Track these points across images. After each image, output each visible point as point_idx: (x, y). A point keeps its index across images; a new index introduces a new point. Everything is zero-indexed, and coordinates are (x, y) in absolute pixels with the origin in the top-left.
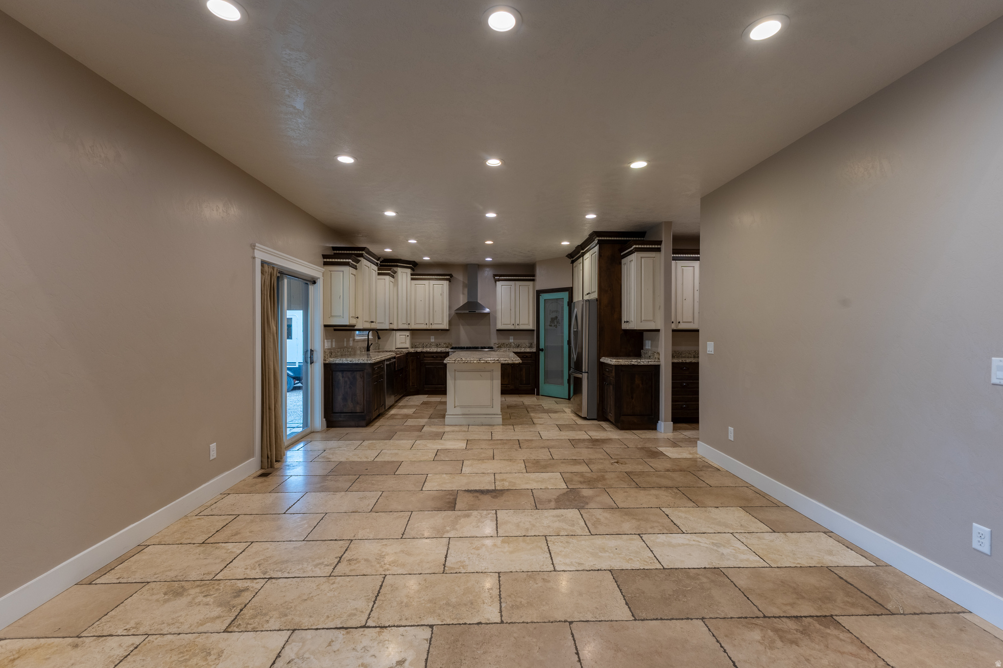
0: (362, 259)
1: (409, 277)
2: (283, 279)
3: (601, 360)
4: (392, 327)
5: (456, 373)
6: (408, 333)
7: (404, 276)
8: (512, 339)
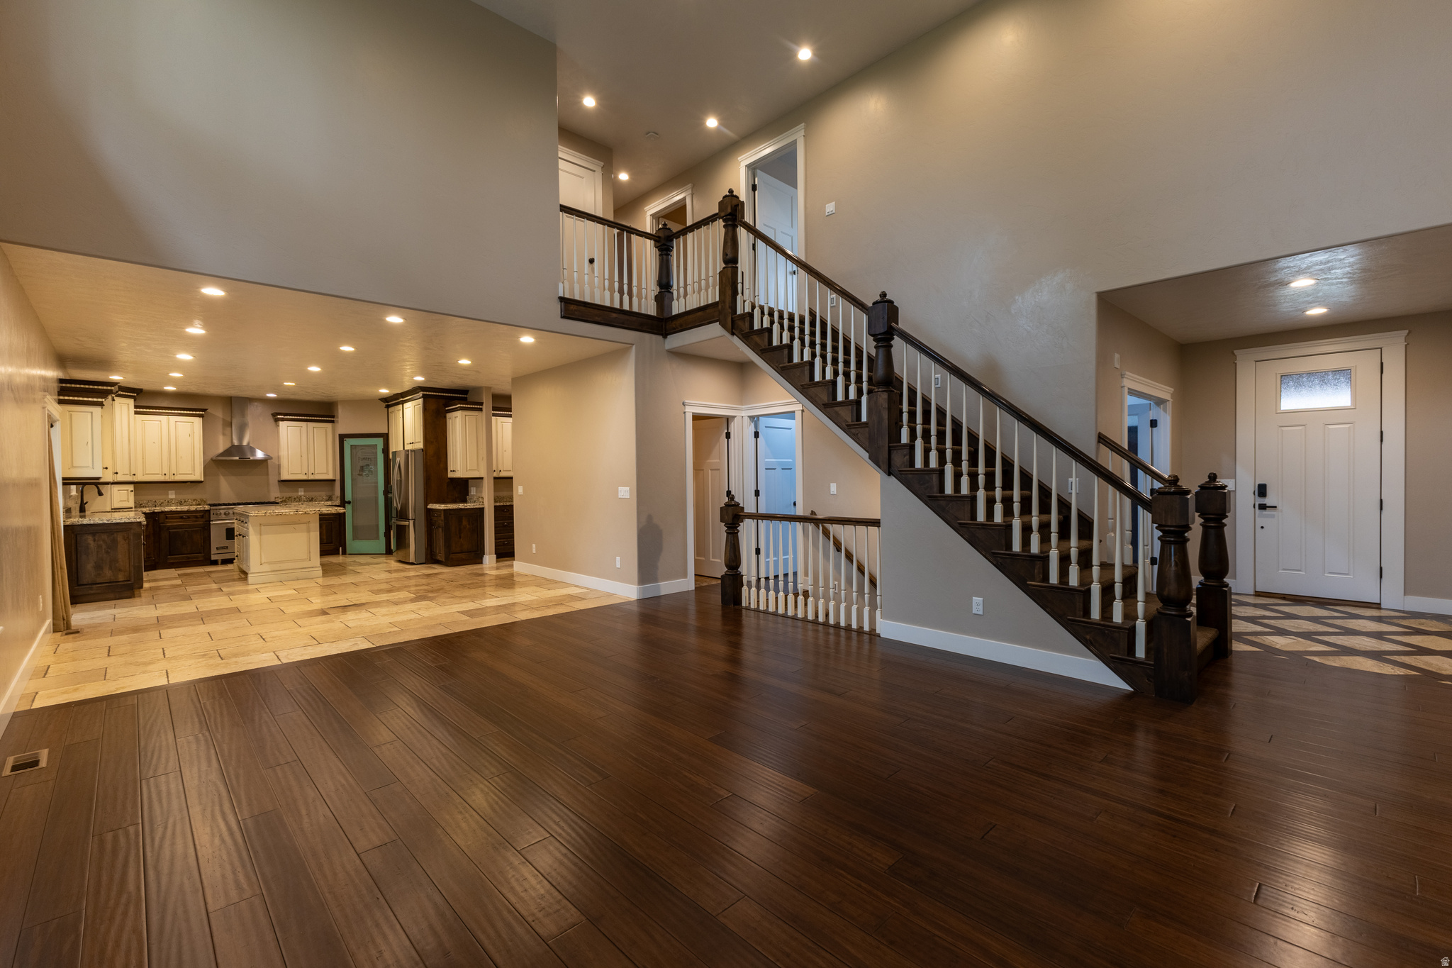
1: (132, 409)
3: (428, 507)
5: (263, 527)
6: (131, 487)
7: (123, 408)
8: (301, 491)
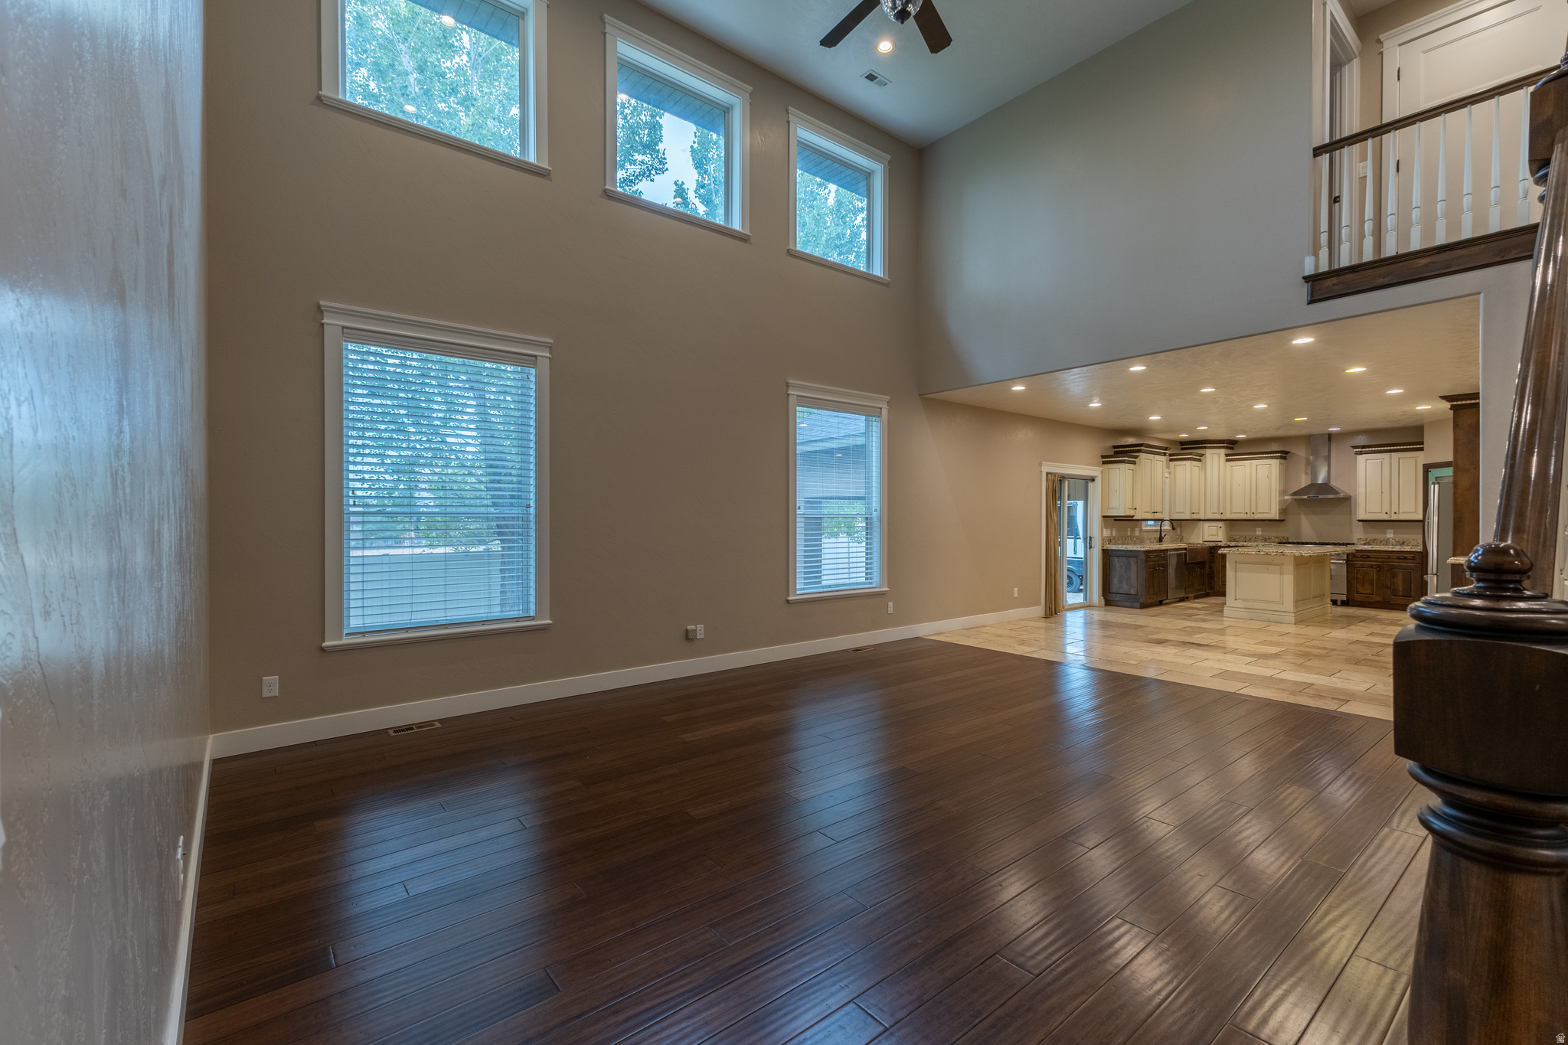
0: (1141, 454)
1: (1223, 458)
2: (1064, 482)
4: (1195, 517)
5: (1238, 565)
6: (1221, 524)
7: (1215, 458)
8: (1390, 533)
